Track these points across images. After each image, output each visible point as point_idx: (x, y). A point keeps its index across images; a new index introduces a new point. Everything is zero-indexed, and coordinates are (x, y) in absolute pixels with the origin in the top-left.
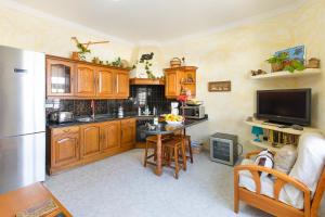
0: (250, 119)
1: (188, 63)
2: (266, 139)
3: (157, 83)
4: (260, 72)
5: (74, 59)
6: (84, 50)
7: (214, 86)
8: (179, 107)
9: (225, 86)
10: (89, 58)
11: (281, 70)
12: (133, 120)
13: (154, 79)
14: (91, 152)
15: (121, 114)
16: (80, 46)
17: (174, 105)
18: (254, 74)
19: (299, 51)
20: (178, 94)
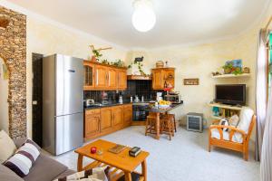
0: (212, 103)
1: (170, 66)
2: (220, 115)
3: (147, 78)
4: (217, 73)
5: (93, 61)
6: (97, 54)
7: (188, 82)
8: (163, 96)
9: (195, 82)
10: (100, 60)
11: (230, 73)
12: (130, 105)
13: (145, 76)
14: (106, 128)
15: (121, 101)
16: (95, 51)
17: (159, 94)
18: (214, 74)
19: (239, 62)
20: (163, 86)
